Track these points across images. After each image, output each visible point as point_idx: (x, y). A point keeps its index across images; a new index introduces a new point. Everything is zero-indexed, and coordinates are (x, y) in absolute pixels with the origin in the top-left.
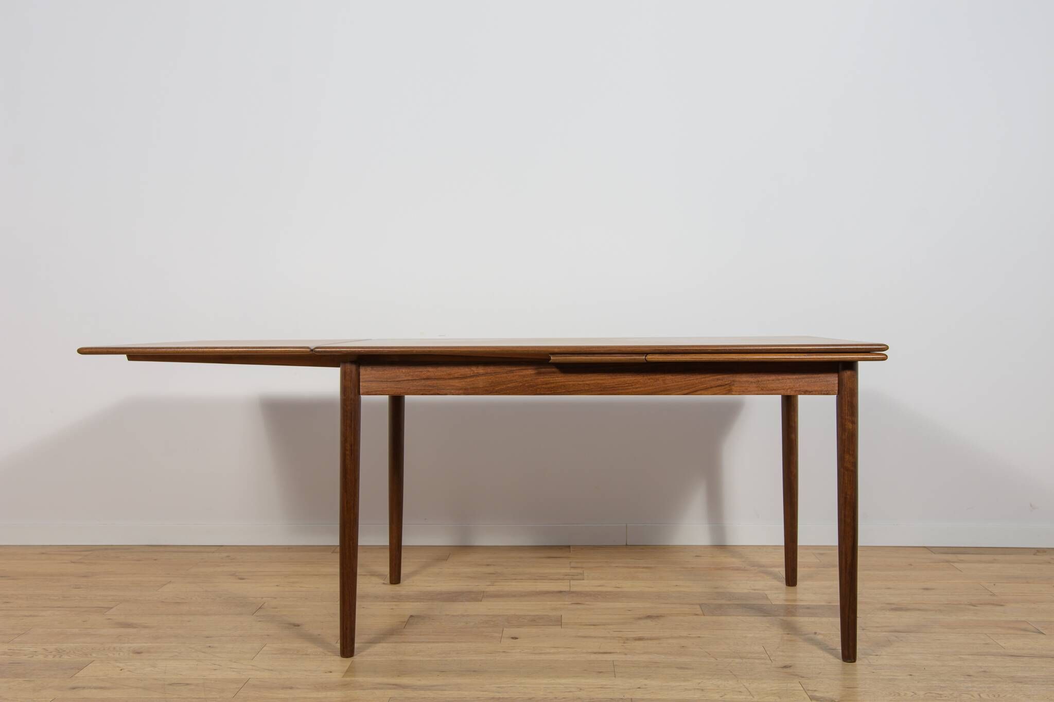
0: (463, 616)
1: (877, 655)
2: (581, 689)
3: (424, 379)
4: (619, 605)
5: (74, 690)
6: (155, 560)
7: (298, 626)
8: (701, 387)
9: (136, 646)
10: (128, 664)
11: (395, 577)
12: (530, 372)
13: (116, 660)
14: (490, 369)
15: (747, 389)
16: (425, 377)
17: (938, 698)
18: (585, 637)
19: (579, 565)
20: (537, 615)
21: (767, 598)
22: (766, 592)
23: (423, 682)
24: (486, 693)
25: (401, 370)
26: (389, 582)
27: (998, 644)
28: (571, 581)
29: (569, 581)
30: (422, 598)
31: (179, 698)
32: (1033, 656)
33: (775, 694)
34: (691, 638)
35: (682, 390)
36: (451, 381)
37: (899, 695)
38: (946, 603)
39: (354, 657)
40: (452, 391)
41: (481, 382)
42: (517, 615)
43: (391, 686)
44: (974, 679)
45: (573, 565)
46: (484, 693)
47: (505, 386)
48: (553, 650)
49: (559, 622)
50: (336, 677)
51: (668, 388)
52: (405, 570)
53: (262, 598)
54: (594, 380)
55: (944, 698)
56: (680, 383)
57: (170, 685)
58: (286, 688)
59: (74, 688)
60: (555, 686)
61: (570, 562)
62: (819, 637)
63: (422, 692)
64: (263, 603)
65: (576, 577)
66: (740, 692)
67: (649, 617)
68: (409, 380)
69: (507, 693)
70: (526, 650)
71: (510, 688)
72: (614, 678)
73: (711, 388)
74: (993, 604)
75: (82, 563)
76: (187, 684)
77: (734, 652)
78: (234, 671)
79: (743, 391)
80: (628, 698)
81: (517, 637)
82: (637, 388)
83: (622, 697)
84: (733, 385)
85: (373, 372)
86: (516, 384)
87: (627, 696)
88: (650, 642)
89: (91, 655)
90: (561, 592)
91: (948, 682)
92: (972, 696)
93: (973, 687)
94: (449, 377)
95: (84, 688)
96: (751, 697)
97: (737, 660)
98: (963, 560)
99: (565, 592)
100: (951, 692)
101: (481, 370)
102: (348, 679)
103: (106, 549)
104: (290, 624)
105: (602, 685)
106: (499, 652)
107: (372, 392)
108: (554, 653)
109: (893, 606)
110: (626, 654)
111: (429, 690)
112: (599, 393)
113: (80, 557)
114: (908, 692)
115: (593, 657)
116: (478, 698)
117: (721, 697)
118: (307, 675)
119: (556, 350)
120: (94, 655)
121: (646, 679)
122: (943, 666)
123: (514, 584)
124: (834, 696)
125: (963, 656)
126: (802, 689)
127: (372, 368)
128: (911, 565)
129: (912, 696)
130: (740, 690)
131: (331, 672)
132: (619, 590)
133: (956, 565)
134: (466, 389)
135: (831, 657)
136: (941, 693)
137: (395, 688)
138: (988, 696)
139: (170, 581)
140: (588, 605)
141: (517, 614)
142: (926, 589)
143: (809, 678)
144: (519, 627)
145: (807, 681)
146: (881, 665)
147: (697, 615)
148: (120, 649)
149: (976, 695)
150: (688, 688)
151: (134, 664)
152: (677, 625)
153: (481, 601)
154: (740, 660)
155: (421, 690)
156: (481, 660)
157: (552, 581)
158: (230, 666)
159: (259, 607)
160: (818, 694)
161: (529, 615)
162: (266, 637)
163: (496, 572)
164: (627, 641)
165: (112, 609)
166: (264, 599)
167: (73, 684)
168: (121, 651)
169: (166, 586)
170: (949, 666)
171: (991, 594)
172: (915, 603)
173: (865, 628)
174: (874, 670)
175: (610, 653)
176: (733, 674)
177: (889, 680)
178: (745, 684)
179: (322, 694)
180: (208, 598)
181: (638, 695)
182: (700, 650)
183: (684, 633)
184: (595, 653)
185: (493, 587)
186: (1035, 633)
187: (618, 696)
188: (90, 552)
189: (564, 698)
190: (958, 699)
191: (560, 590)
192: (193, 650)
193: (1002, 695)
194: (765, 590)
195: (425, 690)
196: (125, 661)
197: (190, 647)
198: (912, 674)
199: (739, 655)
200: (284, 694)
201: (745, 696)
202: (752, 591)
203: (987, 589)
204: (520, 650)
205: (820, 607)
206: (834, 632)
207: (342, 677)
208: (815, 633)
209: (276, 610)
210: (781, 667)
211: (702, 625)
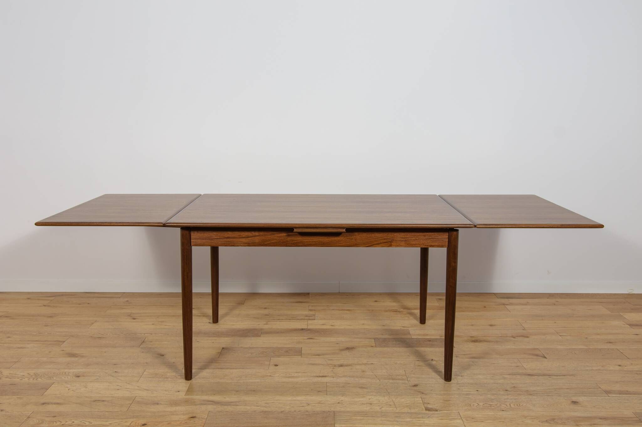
0: (250, 348)
1: (462, 376)
2: (308, 404)
3: (226, 238)
4: (333, 339)
5: (44, 405)
6: (88, 304)
7: (163, 356)
8: (375, 243)
9: (77, 371)
10: (72, 385)
11: (215, 319)
12: (284, 234)
13: (66, 382)
14: (262, 233)
15: (399, 244)
16: (226, 237)
17: (489, 408)
18: (313, 364)
19: (313, 308)
20: (289, 348)
21: (409, 334)
22: (410, 329)
23: (228, 399)
25: (213, 233)
26: (212, 321)
27: (523, 366)
29: (307, 321)
30: (229, 334)
31: (99, 411)
32: (539, 375)
33: (408, 406)
34: (368, 364)
35: (365, 245)
36: (240, 239)
38: (500, 335)
39: (192, 380)
40: (241, 244)
41: (257, 240)
42: (278, 348)
43: (210, 403)
44: (509, 393)
45: (310, 308)
46: (258, 407)
47: (270, 242)
48: (296, 375)
49: (299, 352)
50: (182, 395)
51: (358, 243)
52: (221, 312)
54: (318, 239)
55: (493, 408)
56: (364, 241)
57: (94, 401)
58: (155, 404)
59: (43, 404)
60: (295, 402)
61: (309, 306)
62: (434, 363)
63: (226, 407)
64: (145, 338)
65: (311, 318)
66: (390, 405)
67: (348, 349)
68: (218, 238)
69: (270, 407)
70: (282, 375)
71: (272, 404)
72: (326, 396)
73: (381, 243)
74: (523, 336)
75: (49, 306)
76: (103, 401)
77: (389, 375)
78: (128, 391)
79: (398, 246)
80: (332, 411)
81: (278, 364)
82: (341, 243)
83: (329, 410)
84: (392, 242)
85: (198, 234)
86: (276, 241)
87: (332, 409)
88: (346, 368)
90: (302, 329)
91: (495, 396)
92: (507, 406)
93: (508, 399)
94: (240, 237)
95: (48, 404)
96: (396, 409)
97: (391, 381)
98: (511, 303)
99: (304, 329)
100: (496, 403)
101: (257, 233)
102: (187, 397)
103: (62, 295)
104: (158, 354)
105: (319, 401)
106: (268, 376)
107: (198, 244)
108: (296, 377)
109: (473, 339)
110: (333, 377)
111: (230, 405)
112: (321, 246)
113: (49, 302)
114: (474, 404)
115: (316, 380)
116: (255, 411)
117: (380, 409)
118: (166, 394)
119: (297, 226)
120: (55, 378)
121: (342, 396)
122: (494, 383)
123: (278, 323)
124: (438, 408)
125: (504, 376)
126: (422, 402)
127: (197, 232)
128: (485, 307)
129: (477, 406)
130: (390, 404)
131: (179, 391)
132: (333, 327)
133: (507, 307)
134: (248, 244)
135: (439, 377)
136: (491, 403)
137: (212, 404)
138: (514, 406)
139: (96, 321)
142: (491, 325)
143: (426, 394)
144: (279, 356)
145: (425, 396)
146: (463, 383)
147: (372, 346)
148: (68, 374)
149: (508, 405)
150: (363, 403)
151: (76, 386)
152: (362, 354)
153: (260, 336)
154: (392, 381)
155: (225, 405)
156: (258, 382)
157: (298, 321)
158: (126, 387)
159: (142, 341)
160: (429, 406)
161: (285, 348)
162: (146, 364)
163: (270, 314)
164: (334, 368)
165: (65, 342)
166: (146, 334)
167: (42, 401)
168: (68, 375)
169: (94, 324)
170: (497, 383)
171: (524, 328)
172: (484, 336)
173: (457, 356)
174: (459, 387)
175: (325, 376)
176: (388, 392)
177: (467, 394)
178: (393, 399)
179: (174, 409)
180: (116, 334)
181: (338, 408)
182: (372, 373)
183: (365, 361)
184: (317, 377)
185: (267, 325)
186: (542, 358)
187: (327, 409)
188: (54, 298)
189: (299, 411)
190: (499, 408)
191: (302, 328)
192: (107, 375)
193: (521, 405)
194: (408, 327)
195: (227, 406)
196: (71, 383)
197: (105, 373)
198: (478, 390)
199: (392, 377)
200: (154, 409)
201: (392, 409)
202: (402, 328)
203: (522, 325)
204: (279, 375)
205: (436, 340)
206: (442, 359)
207: (185, 395)
208: (432, 360)
209: (152, 343)
210: (412, 386)
211: (374, 355)
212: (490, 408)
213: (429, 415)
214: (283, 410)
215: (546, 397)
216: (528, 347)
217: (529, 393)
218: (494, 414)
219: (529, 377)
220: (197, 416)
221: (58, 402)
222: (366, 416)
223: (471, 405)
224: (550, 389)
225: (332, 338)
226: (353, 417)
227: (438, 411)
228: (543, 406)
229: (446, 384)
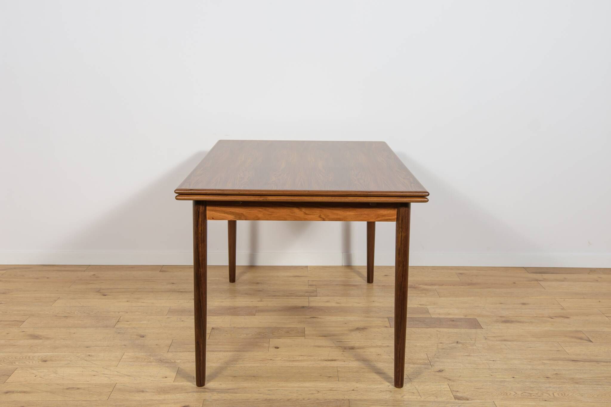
0: (245, 328)
1: (494, 361)
2: (318, 392)
5: (7, 394)
6: (48, 278)
7: (144, 337)
9: (42, 355)
10: (39, 371)
13: (31, 368)
18: (319, 347)
19: (314, 283)
20: (290, 328)
21: (427, 312)
22: (428, 307)
23: (224, 386)
24: (262, 395)
27: (565, 351)
28: (309, 297)
29: (308, 297)
31: (74, 400)
32: (585, 361)
33: (433, 394)
34: (384, 347)
38: (535, 316)
42: (278, 328)
44: (551, 381)
45: (310, 283)
46: (260, 395)
48: (301, 358)
49: (302, 333)
50: (170, 382)
53: (119, 312)
55: (533, 397)
57: (67, 389)
58: (140, 391)
59: (7, 393)
60: (303, 389)
61: (308, 280)
63: (223, 395)
64: (119, 317)
65: (312, 294)
66: (413, 393)
67: (358, 329)
69: (274, 395)
70: (285, 358)
71: (276, 391)
72: (338, 382)
74: (563, 317)
76: (78, 388)
77: (409, 359)
78: (106, 377)
80: (347, 399)
81: (278, 346)
83: (343, 398)
87: (347, 397)
88: (358, 350)
91: (535, 383)
92: (549, 395)
93: (550, 387)
95: (13, 392)
96: (420, 397)
97: (411, 366)
98: (545, 279)
99: (306, 307)
100: (537, 392)
102: (177, 383)
103: (15, 268)
104: (138, 335)
105: (330, 388)
106: (268, 359)
108: (301, 361)
109: (504, 319)
110: (344, 361)
111: (227, 392)
114: (512, 392)
115: (325, 364)
116: (257, 399)
117: (402, 397)
118: (151, 380)
120: (17, 363)
121: (357, 382)
122: (533, 369)
123: (274, 300)
124: (469, 396)
125: (544, 361)
126: (450, 390)
128: (514, 283)
129: (514, 395)
130: (413, 391)
131: (166, 377)
132: (338, 305)
133: (541, 283)
135: (467, 362)
136: (531, 392)
138: (559, 395)
139: (59, 298)
140: (320, 318)
141: (277, 326)
142: (524, 304)
143: (454, 381)
144: (279, 337)
145: (453, 383)
146: (496, 369)
147: (386, 327)
148: (33, 358)
149: (551, 393)
150: (382, 390)
151: (43, 371)
152: (375, 336)
153: (255, 315)
154: (413, 366)
155: (222, 393)
156: (258, 367)
157: (297, 297)
158: (103, 373)
159: (117, 321)
160: (459, 394)
161: (285, 328)
162: (124, 346)
163: (263, 289)
164: (345, 350)
165: (25, 322)
166: (121, 313)
167: (6, 389)
168: (33, 360)
169: (56, 301)
170: (536, 369)
171: (562, 308)
172: (517, 316)
173: (487, 338)
174: (492, 373)
175: (335, 360)
176: (409, 378)
177: (501, 382)
178: (416, 387)
179: (162, 397)
180: (85, 313)
181: (353, 396)
182: (388, 357)
183: (379, 343)
184: (326, 360)
185: (262, 302)
186: (587, 342)
187: (341, 397)
188: (5, 271)
189: (309, 399)
190: (541, 397)
191: (303, 306)
192: (79, 359)
193: (566, 394)
194: (426, 305)
195: (225, 393)
196: (37, 369)
197: (77, 356)
198: (515, 377)
199: (412, 361)
200: (139, 397)
201: (416, 397)
202: (419, 306)
203: (560, 304)
204: (281, 358)
205: (460, 320)
206: (468, 342)
207: (174, 382)
208: (457, 342)
209: (128, 323)
210: (437, 371)
211: (390, 336)
212: (530, 397)
213: (460, 405)
214: (290, 398)
215: (595, 386)
216: (569, 329)
217: (576, 382)
218: (535, 404)
219: (574, 363)
220: (190, 405)
221: (25, 390)
222: (386, 404)
223: (507, 394)
224: (599, 377)
225: (339, 317)
227: (469, 400)
228: (593, 396)
229: (476, 370)
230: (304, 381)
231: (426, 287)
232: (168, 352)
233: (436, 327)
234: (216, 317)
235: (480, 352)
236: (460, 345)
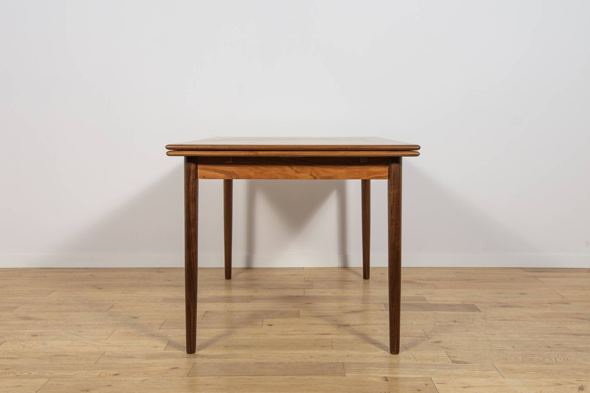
0: (238, 311)
2: (311, 357)
4: (335, 304)
6: (45, 277)
7: (136, 318)
9: (33, 331)
10: (28, 343)
13: (20, 341)
17: (530, 361)
18: (314, 324)
19: (309, 279)
20: (284, 311)
21: (424, 299)
22: (425, 296)
23: (215, 353)
27: (566, 327)
28: (305, 289)
29: (303, 289)
30: (212, 300)
31: (61, 364)
32: (588, 335)
33: (431, 359)
34: (380, 324)
37: (507, 359)
38: (534, 302)
44: (552, 349)
45: (306, 279)
46: (252, 359)
48: (294, 333)
49: (297, 315)
50: (160, 350)
53: (113, 301)
55: (534, 361)
57: (56, 356)
58: (128, 357)
60: (296, 355)
61: (304, 278)
63: (213, 360)
64: (113, 304)
65: (307, 287)
67: (353, 312)
69: (266, 359)
70: (278, 333)
71: (268, 356)
72: (332, 350)
74: (563, 303)
76: (66, 355)
77: (404, 333)
78: (95, 347)
81: (272, 324)
83: (337, 362)
87: (340, 361)
89: (4, 337)
90: (298, 296)
91: (536, 351)
92: (551, 360)
93: (552, 354)
96: (417, 361)
97: (408, 338)
98: (543, 276)
99: (301, 296)
100: (538, 358)
102: (167, 351)
103: (13, 270)
104: (130, 317)
105: (324, 354)
106: (261, 334)
108: (295, 334)
109: (502, 305)
110: (339, 335)
111: (218, 358)
114: (511, 358)
115: (319, 336)
116: (248, 363)
117: (398, 361)
118: (141, 349)
120: (6, 337)
121: (352, 350)
122: (533, 341)
123: (269, 291)
124: (467, 360)
125: (545, 335)
126: (447, 356)
128: (512, 279)
129: (514, 360)
130: (409, 357)
131: (156, 347)
132: (334, 295)
133: (541, 279)
136: (532, 358)
138: (561, 360)
139: (55, 291)
140: (315, 304)
141: (271, 310)
142: (522, 294)
143: (451, 349)
144: (273, 318)
145: (450, 351)
146: (495, 340)
147: (382, 310)
149: (553, 359)
150: (377, 356)
151: (32, 343)
152: (371, 316)
153: (249, 302)
154: (410, 338)
155: (212, 358)
156: (250, 339)
157: (293, 289)
158: (93, 344)
159: (111, 307)
160: (456, 359)
161: (279, 311)
162: (116, 325)
163: (259, 284)
164: (340, 327)
165: (18, 308)
166: (115, 301)
168: (23, 335)
169: (52, 293)
170: (537, 341)
171: (562, 296)
172: (515, 303)
173: (485, 318)
174: (491, 344)
175: (329, 334)
176: (405, 347)
177: (500, 350)
178: (412, 353)
179: (151, 361)
180: (79, 301)
181: (347, 360)
182: (384, 332)
183: (375, 322)
184: (320, 334)
185: (257, 293)
186: (589, 321)
187: (335, 361)
189: (302, 362)
190: (543, 362)
192: (70, 334)
193: (569, 359)
194: (423, 295)
195: (215, 358)
197: (68, 332)
198: (515, 346)
199: (407, 335)
200: (127, 361)
201: (412, 361)
202: (416, 295)
203: (559, 294)
204: (274, 333)
205: (457, 305)
206: (466, 321)
207: (164, 350)
208: (455, 321)
209: (122, 308)
210: (434, 342)
211: (386, 317)
212: (532, 361)
213: (457, 367)
214: (282, 361)
216: (570, 312)
217: (579, 350)
218: (537, 366)
219: (576, 336)
221: (12, 357)
222: (381, 366)
226: (367, 368)
227: (467, 363)
229: (475, 341)
230: (297, 349)
231: (422, 282)
232: (160, 329)
233: (432, 310)
234: (210, 304)
235: (478, 329)
236: (458, 324)
